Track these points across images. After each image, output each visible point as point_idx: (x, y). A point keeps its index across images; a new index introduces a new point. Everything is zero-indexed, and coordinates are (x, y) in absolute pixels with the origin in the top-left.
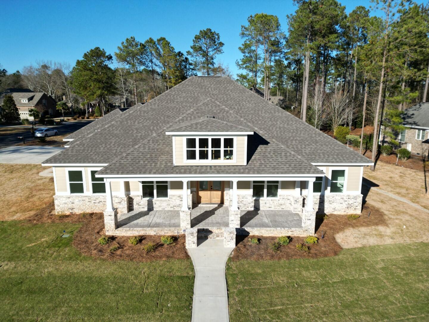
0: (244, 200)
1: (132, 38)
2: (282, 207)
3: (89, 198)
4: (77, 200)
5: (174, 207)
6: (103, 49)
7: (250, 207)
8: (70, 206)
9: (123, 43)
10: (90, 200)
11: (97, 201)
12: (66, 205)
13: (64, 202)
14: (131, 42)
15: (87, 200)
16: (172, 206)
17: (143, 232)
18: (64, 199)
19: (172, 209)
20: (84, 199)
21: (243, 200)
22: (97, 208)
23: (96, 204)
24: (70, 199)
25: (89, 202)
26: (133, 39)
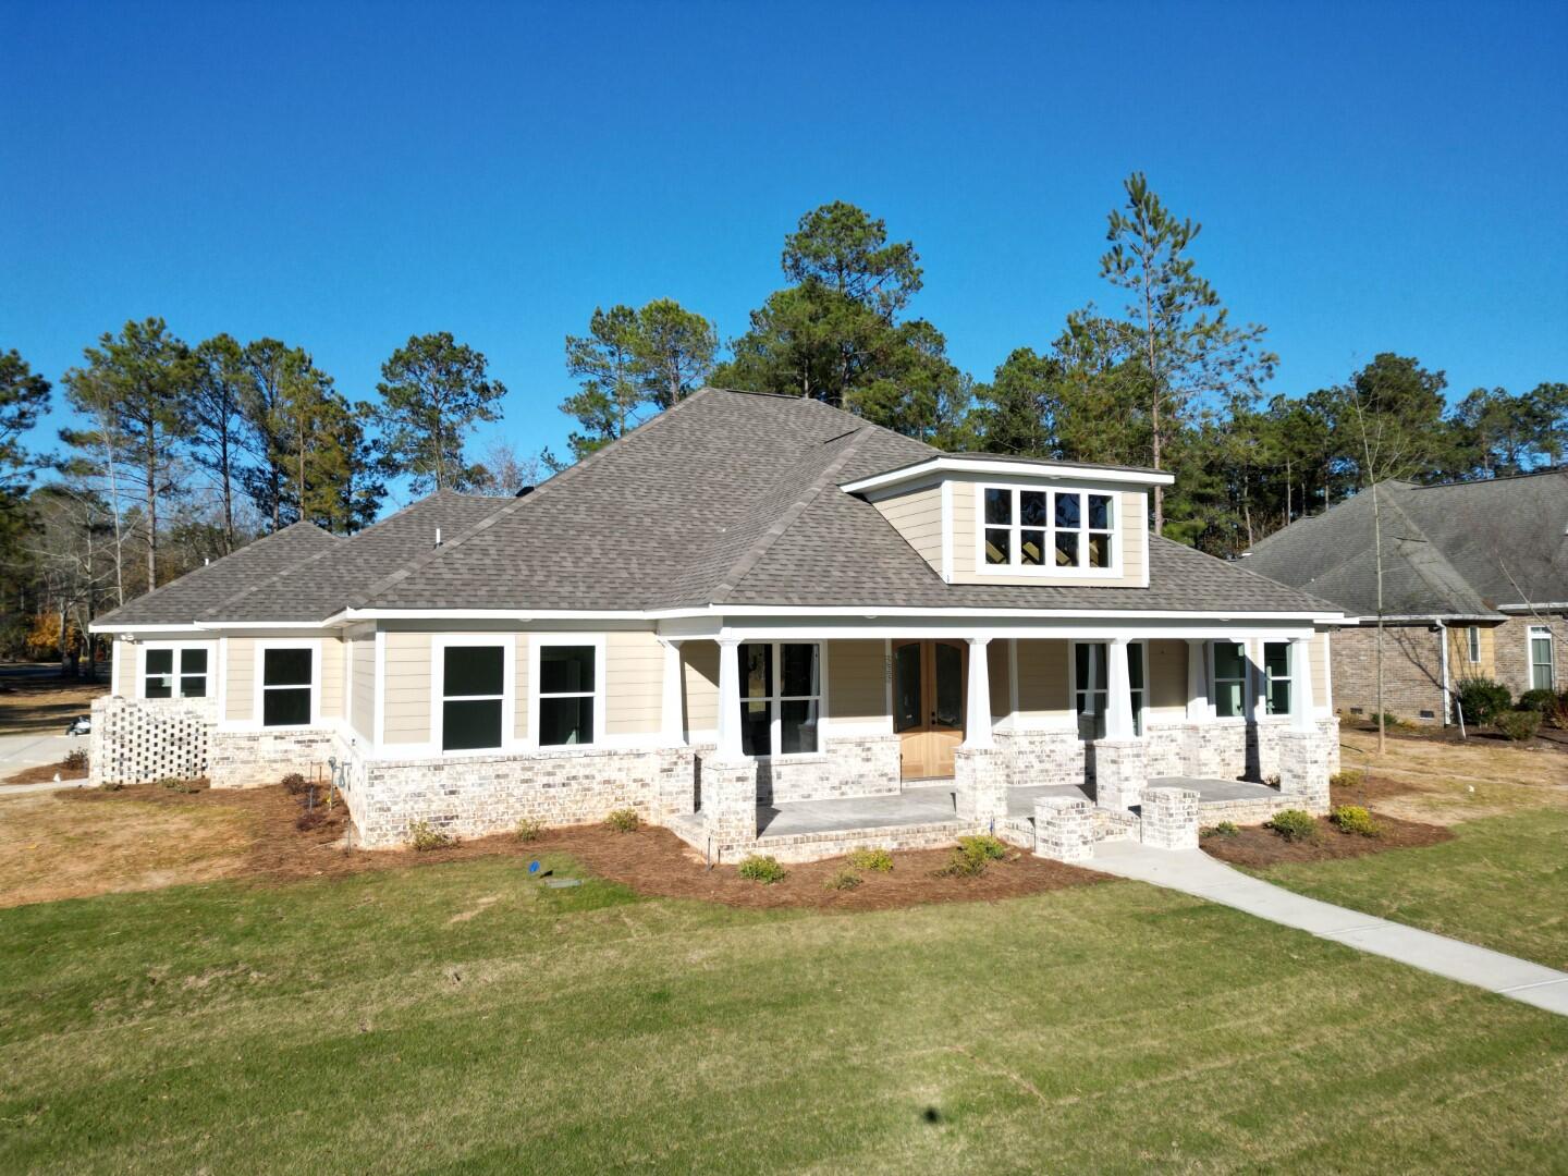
0: (1058, 747)
1: (151, 322)
2: (1161, 766)
3: (527, 762)
4: (472, 778)
5: (844, 788)
6: (14, 352)
7: (1073, 773)
8: (439, 805)
9: (108, 338)
10: (528, 775)
11: (560, 778)
12: (422, 806)
13: (412, 788)
14: (146, 337)
15: (519, 775)
16: (837, 784)
17: (855, 843)
18: (415, 774)
19: (836, 795)
20: (503, 769)
21: (1052, 747)
22: (556, 811)
23: (552, 791)
24: (443, 777)
25: (525, 781)
26: (155, 328)
